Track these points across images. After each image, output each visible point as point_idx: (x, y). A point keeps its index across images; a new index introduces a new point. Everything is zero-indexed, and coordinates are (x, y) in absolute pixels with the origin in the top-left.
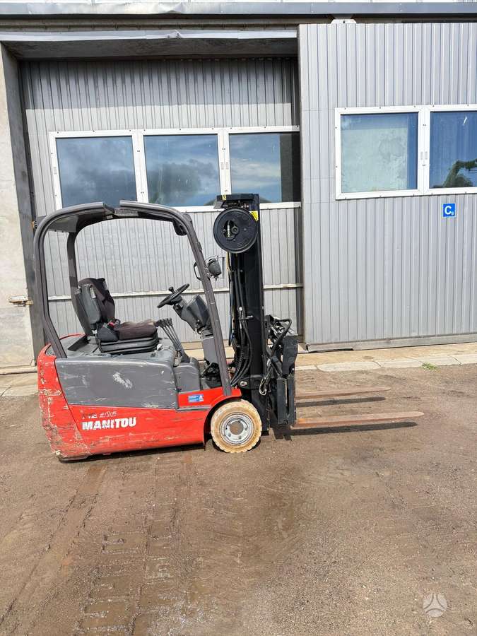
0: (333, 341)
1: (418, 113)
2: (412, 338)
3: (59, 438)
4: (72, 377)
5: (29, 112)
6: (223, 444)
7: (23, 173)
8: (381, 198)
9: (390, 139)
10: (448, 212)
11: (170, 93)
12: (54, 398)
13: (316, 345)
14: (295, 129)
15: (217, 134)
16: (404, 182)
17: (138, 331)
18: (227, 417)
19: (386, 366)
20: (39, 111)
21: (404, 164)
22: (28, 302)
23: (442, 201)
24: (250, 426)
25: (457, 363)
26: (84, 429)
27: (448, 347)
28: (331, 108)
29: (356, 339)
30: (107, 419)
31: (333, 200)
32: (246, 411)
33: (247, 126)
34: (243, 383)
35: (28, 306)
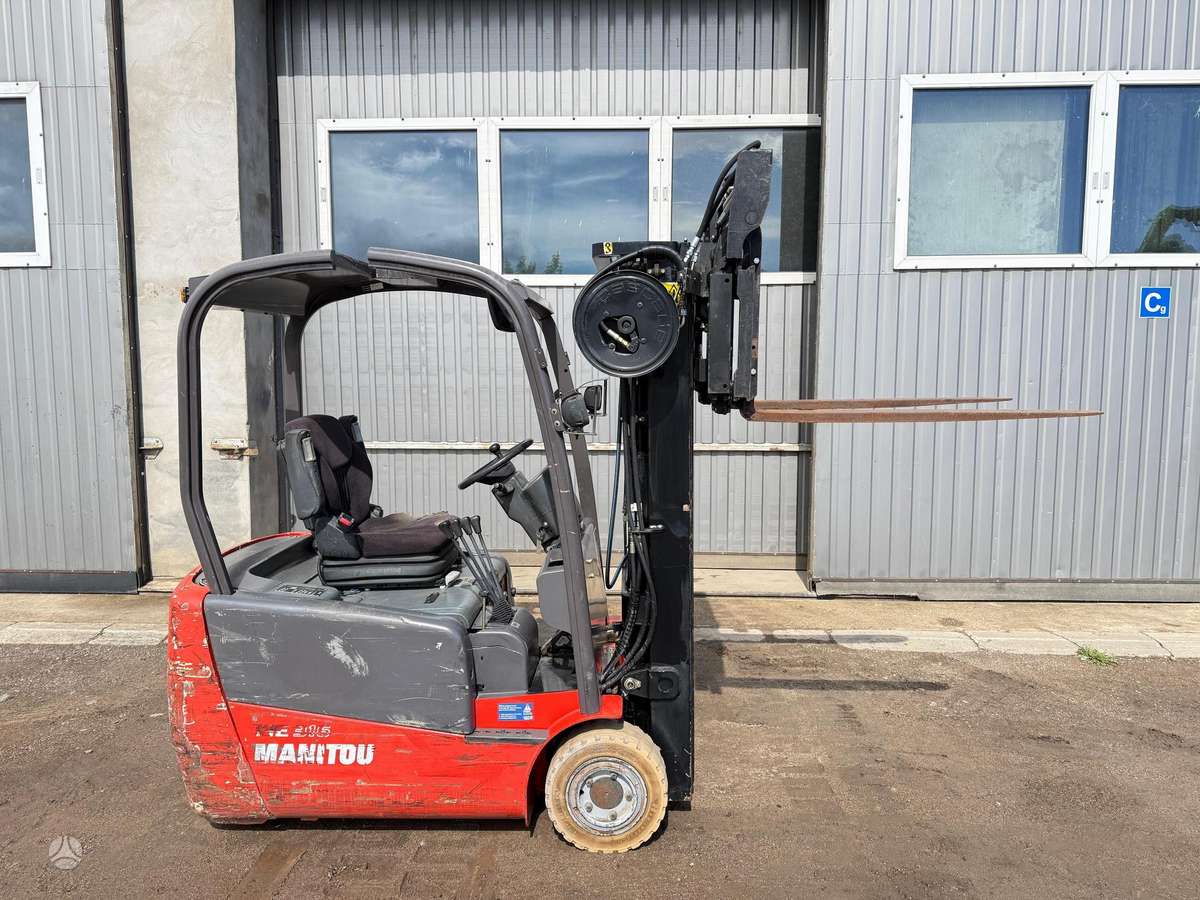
0: (874, 575)
1: (1090, 87)
2: (1056, 581)
3: (204, 774)
4: (236, 638)
5: (284, 82)
6: (573, 829)
7: (261, 198)
8: (995, 269)
9: (1022, 143)
10: (1153, 306)
11: (557, 45)
12: (197, 682)
13: (833, 580)
14: (814, 120)
15: (648, 130)
16: (1052, 237)
17: (404, 541)
18: (584, 765)
19: (992, 647)
20: (302, 80)
21: (1053, 200)
22: (248, 452)
23: (1138, 281)
24: (640, 792)
25: (1161, 653)
26: (257, 758)
27: (1140, 610)
28: (892, 74)
29: (927, 577)
30: (309, 742)
31: (888, 270)
32: (632, 755)
33: (711, 113)
34: (633, 683)
35: (246, 459)
